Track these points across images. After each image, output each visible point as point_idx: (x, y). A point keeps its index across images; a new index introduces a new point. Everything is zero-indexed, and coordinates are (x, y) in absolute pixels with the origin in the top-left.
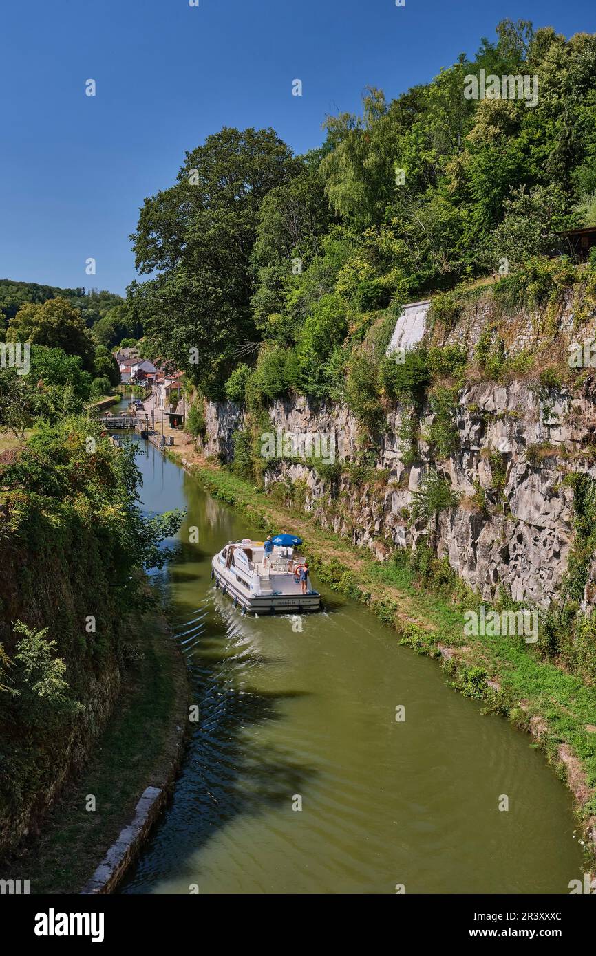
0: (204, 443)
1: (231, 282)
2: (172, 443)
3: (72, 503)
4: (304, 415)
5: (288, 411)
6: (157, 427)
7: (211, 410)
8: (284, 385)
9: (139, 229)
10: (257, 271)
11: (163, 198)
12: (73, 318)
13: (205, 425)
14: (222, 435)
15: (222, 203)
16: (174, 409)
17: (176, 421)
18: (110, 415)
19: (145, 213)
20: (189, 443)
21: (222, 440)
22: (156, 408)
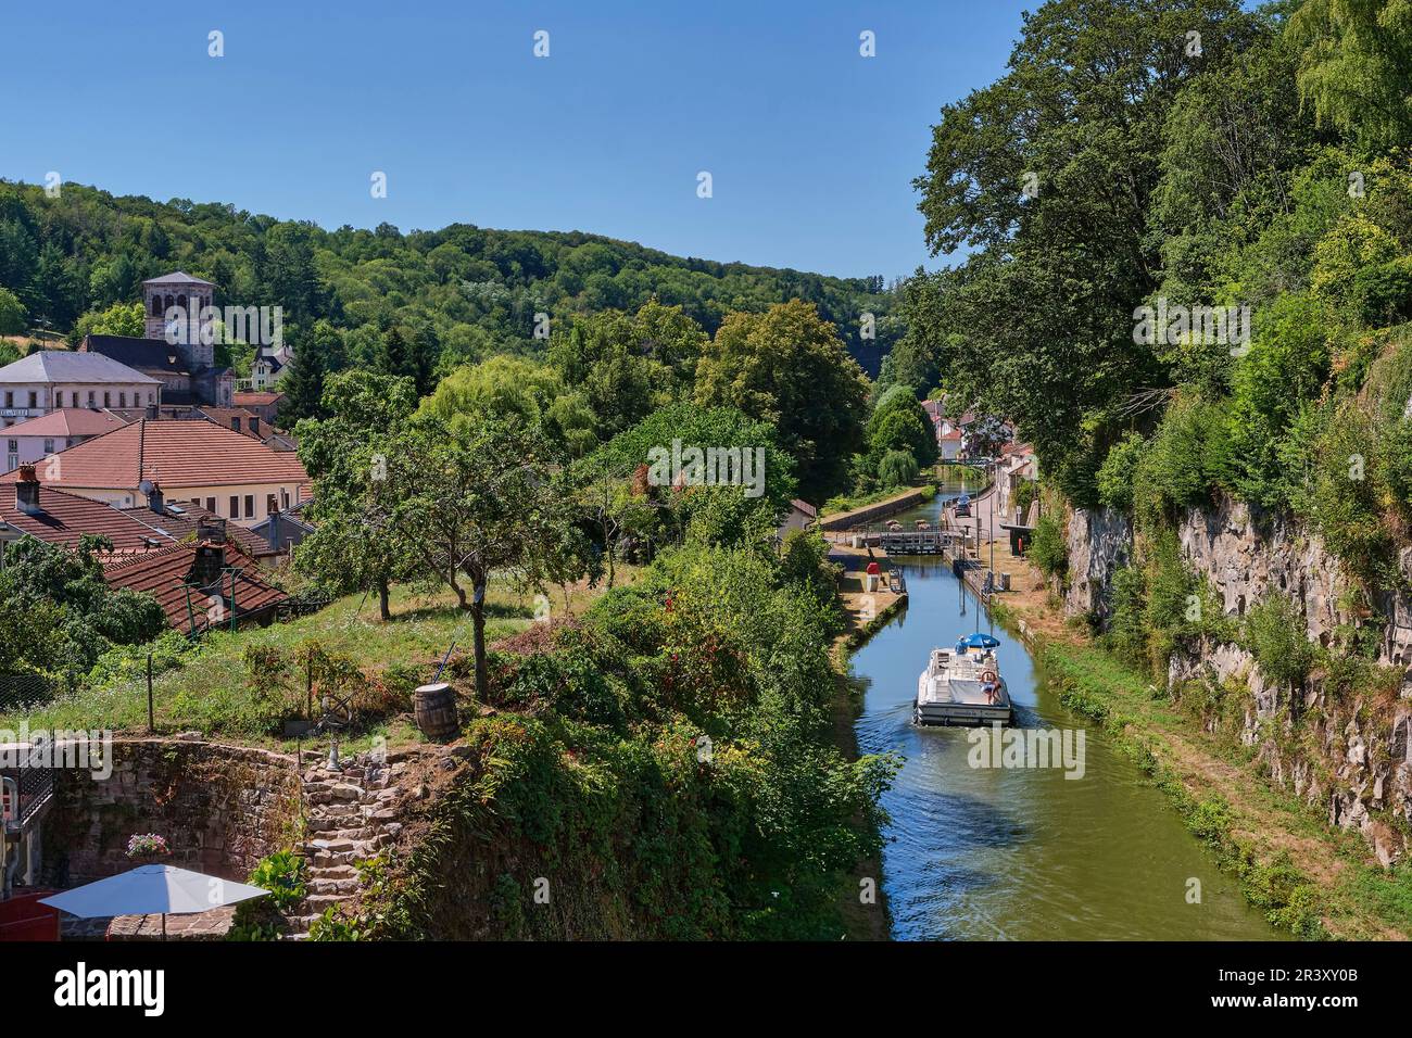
0: (1064, 590)
1: (1111, 267)
2: (1007, 588)
3: (652, 739)
4: (1243, 543)
5: (1214, 532)
6: (984, 553)
7: (1078, 524)
8: (1204, 479)
9: (930, 167)
10: (1160, 243)
11: (977, 104)
12: (822, 339)
13: (1066, 552)
14: (1097, 575)
15: (1096, 109)
16: (1024, 518)
17: (1020, 540)
18: (896, 527)
19: (942, 135)
20: (1039, 587)
21: (1096, 584)
22: (994, 513)
